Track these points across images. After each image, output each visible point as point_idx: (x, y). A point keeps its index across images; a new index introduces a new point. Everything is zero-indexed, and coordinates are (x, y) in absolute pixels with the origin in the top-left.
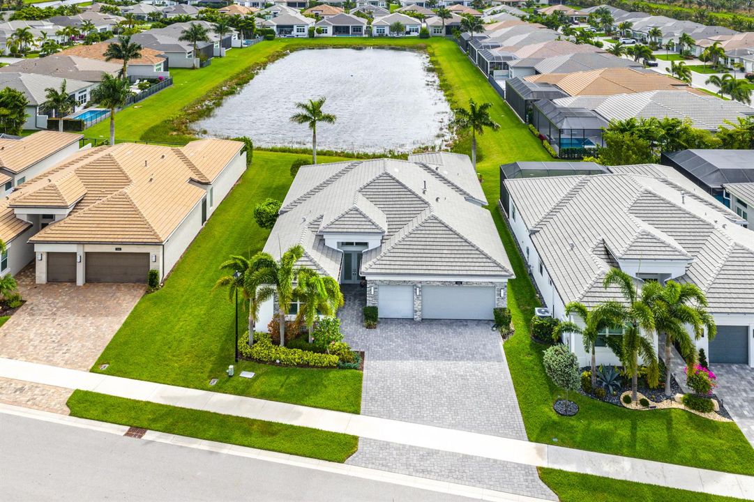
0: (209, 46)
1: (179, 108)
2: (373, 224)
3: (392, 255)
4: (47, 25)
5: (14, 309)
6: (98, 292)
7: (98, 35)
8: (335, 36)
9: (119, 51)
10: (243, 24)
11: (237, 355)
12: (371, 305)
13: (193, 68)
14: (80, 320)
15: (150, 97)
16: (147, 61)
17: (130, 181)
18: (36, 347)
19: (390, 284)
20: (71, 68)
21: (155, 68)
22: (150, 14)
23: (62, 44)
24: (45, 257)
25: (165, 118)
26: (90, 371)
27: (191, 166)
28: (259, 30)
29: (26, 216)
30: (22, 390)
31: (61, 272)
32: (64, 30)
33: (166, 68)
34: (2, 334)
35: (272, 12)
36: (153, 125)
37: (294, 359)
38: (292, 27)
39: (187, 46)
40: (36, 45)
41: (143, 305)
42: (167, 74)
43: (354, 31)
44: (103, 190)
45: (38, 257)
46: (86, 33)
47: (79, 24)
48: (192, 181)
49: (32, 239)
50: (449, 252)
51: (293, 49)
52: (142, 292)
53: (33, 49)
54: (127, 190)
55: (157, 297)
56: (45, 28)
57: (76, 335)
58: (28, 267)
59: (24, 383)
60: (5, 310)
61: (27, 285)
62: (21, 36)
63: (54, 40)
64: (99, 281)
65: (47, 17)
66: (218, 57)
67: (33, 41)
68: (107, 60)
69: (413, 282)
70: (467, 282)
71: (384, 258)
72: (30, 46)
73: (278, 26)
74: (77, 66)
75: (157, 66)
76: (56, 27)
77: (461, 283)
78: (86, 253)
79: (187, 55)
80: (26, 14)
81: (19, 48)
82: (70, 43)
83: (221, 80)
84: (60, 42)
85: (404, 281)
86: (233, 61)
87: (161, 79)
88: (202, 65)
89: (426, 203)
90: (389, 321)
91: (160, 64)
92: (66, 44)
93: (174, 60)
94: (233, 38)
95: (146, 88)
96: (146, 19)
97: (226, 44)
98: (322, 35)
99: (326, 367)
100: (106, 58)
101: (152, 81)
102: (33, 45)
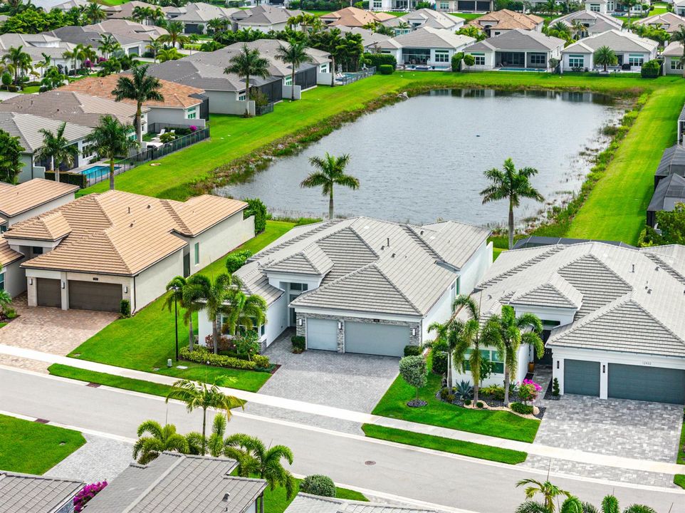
0: (272, 84)
1: (209, 169)
2: (313, 267)
3: (322, 293)
4: (50, 42)
5: (11, 319)
6: (79, 315)
7: (119, 62)
8: (497, 70)
9: (132, 88)
10: (342, 46)
11: (177, 357)
12: (300, 335)
13: (246, 116)
14: (62, 330)
15: (175, 153)
16: (176, 103)
17: (111, 224)
18: (27, 341)
19: (316, 317)
20: (75, 109)
21: (187, 114)
22: (211, 22)
23: (72, 73)
24: (34, 282)
25: (187, 180)
26: (67, 356)
27: (177, 218)
28: (369, 57)
29: (18, 247)
30: (16, 360)
31: (48, 298)
32: (75, 50)
33: (205, 114)
34: (2, 332)
35: (411, 23)
36: (169, 187)
37: (220, 361)
38: (427, 52)
39: (237, 82)
40: (36, 73)
41: (114, 325)
42: (203, 124)
43: (533, 61)
44: (86, 230)
45: (29, 282)
46: (108, 56)
47: (97, 39)
48: (174, 232)
49: (24, 264)
50: (375, 295)
51: (416, 91)
52: (115, 318)
53: (32, 78)
54: (107, 231)
55: (126, 321)
56: (49, 46)
57: (58, 338)
58: (22, 294)
59: (19, 357)
60: (3, 319)
61: (20, 306)
62: (15, 59)
63: (60, 67)
64: (80, 308)
65: (53, 26)
66: (288, 99)
67: (31, 68)
68: (117, 100)
69: (336, 317)
70: (384, 321)
71: (314, 295)
72: (28, 74)
73: (404, 51)
74: (82, 106)
75: (190, 110)
76: (64, 44)
77: (379, 320)
78: (69, 281)
79: (238, 96)
80: (23, 21)
81: (13, 78)
82: (83, 71)
83: (280, 135)
84: (70, 69)
85: (329, 316)
86: (310, 107)
87: (193, 129)
88: (259, 112)
89: (376, 256)
90: (314, 351)
91: (194, 108)
92: (78, 72)
93: (217, 104)
94: (320, 70)
95: (170, 140)
96: (205, 31)
97: (307, 79)
98: (475, 67)
99: (244, 369)
100: (115, 97)
101: (180, 131)
102: (32, 73)
